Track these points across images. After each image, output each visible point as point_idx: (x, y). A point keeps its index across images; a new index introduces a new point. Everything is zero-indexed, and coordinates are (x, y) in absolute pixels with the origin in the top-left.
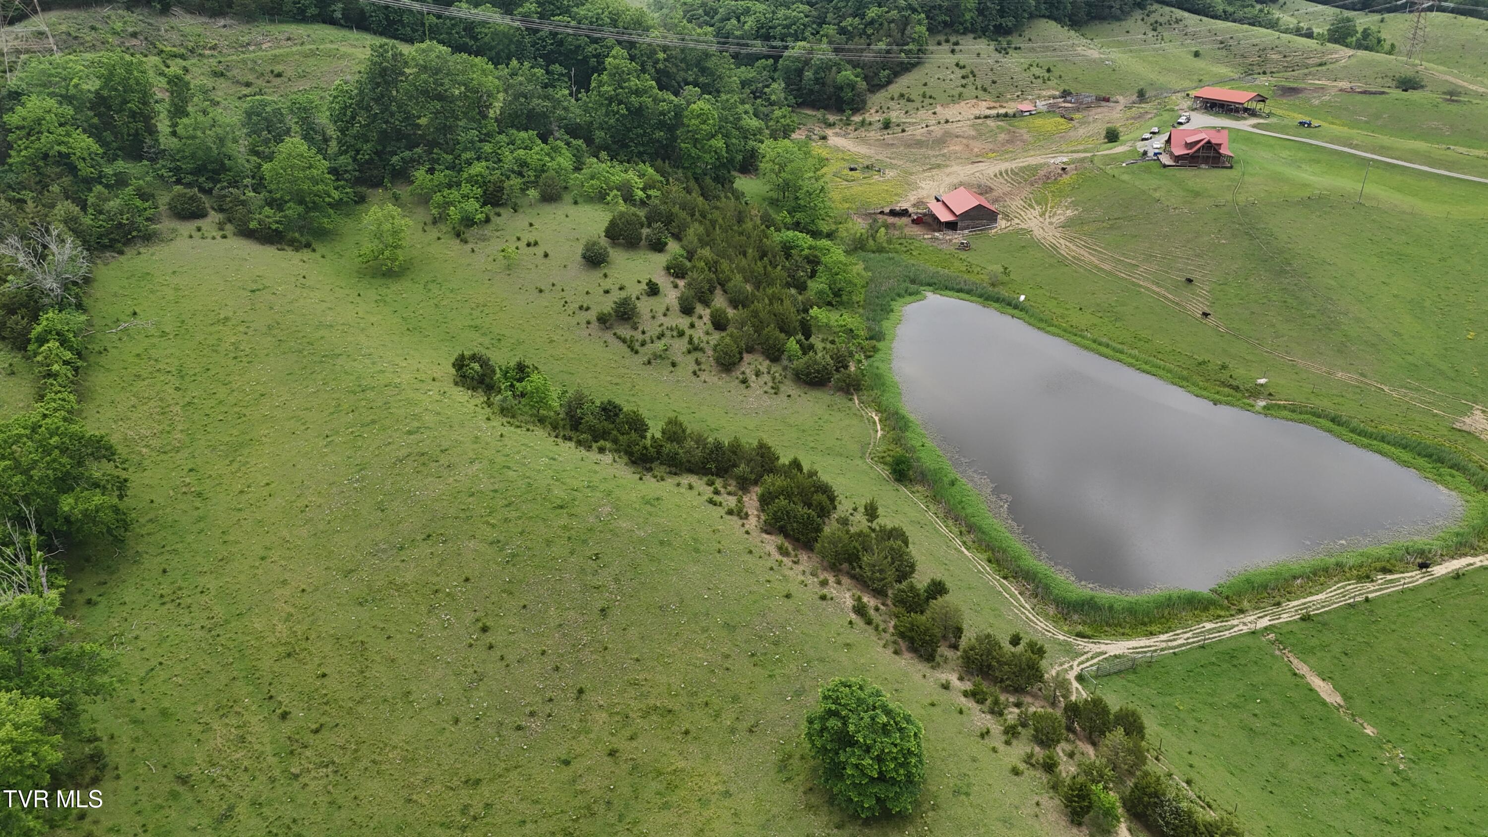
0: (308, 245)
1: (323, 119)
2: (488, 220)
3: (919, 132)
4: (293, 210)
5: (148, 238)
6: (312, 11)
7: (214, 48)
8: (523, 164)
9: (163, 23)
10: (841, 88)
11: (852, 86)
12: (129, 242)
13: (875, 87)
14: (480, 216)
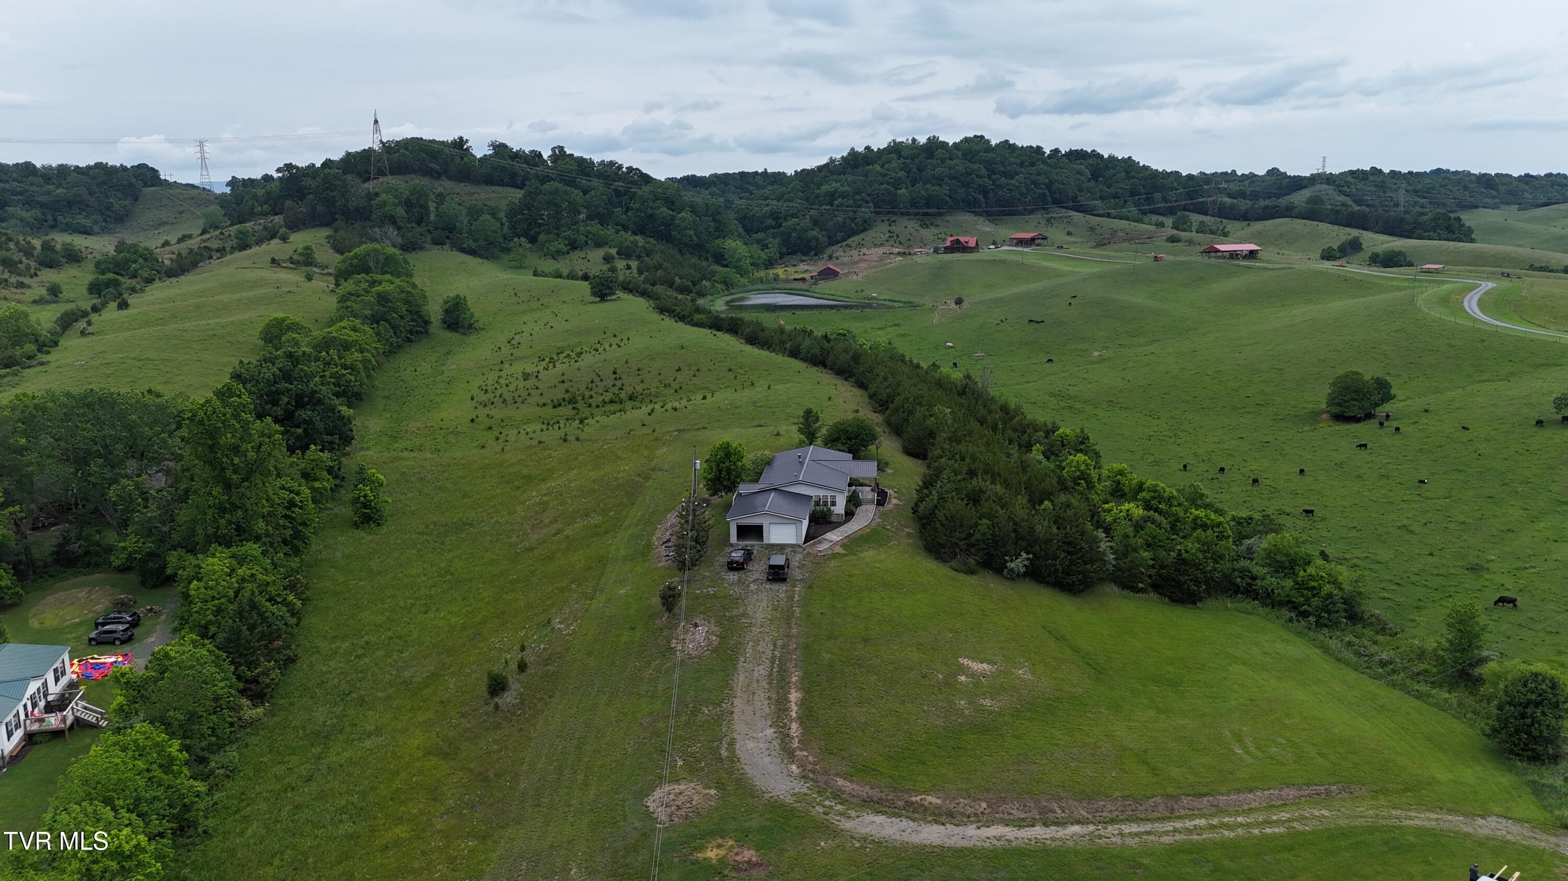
0: (487, 258)
1: (502, 215)
2: (568, 253)
3: (846, 259)
4: (482, 243)
5: (421, 248)
6: (507, 180)
7: (458, 194)
8: (589, 232)
9: (437, 183)
10: (809, 241)
11: (817, 239)
12: (414, 249)
13: (833, 242)
14: (565, 249)
